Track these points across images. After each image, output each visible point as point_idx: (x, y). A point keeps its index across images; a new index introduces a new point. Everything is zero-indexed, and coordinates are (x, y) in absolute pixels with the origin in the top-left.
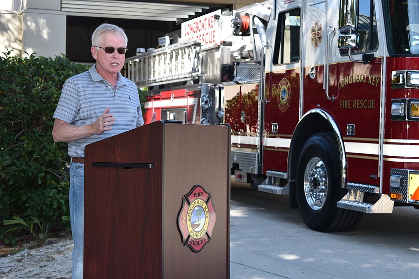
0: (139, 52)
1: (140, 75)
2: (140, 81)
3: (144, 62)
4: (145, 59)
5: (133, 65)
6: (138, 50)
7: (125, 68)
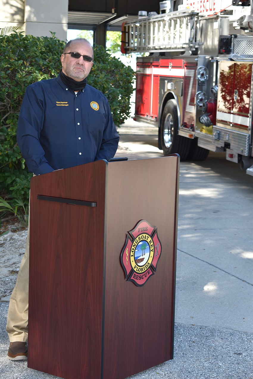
0: (141, 16)
1: (141, 40)
2: (140, 47)
3: (145, 26)
4: (145, 23)
5: (134, 28)
6: (140, 13)
7: (127, 30)
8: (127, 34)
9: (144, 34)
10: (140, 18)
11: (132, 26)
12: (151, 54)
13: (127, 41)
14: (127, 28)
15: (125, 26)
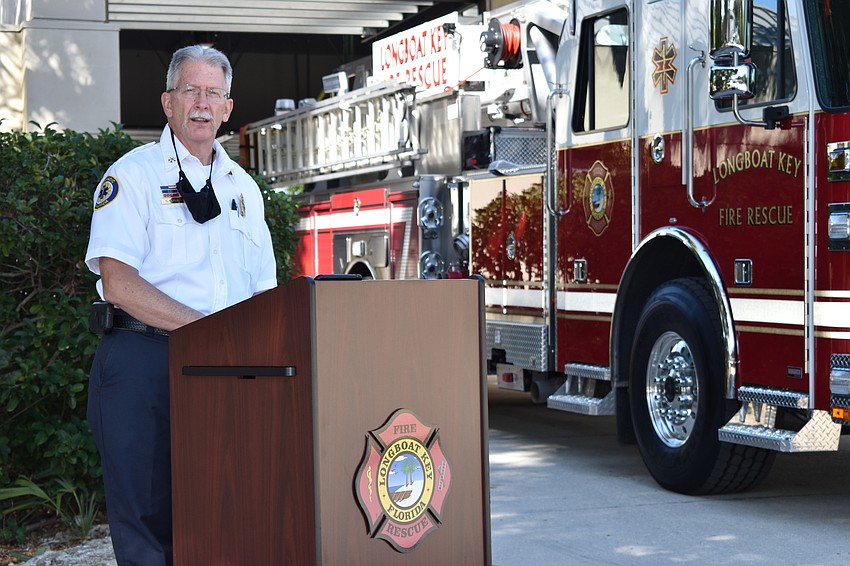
0: (281, 109)
1: (286, 160)
2: (285, 173)
3: (294, 129)
4: (294, 123)
5: (268, 137)
6: (278, 103)
7: (252, 143)
8: (252, 151)
9: (293, 146)
10: (279, 113)
11: (263, 133)
12: (310, 187)
13: (252, 166)
14: (251, 137)
15: (248, 132)
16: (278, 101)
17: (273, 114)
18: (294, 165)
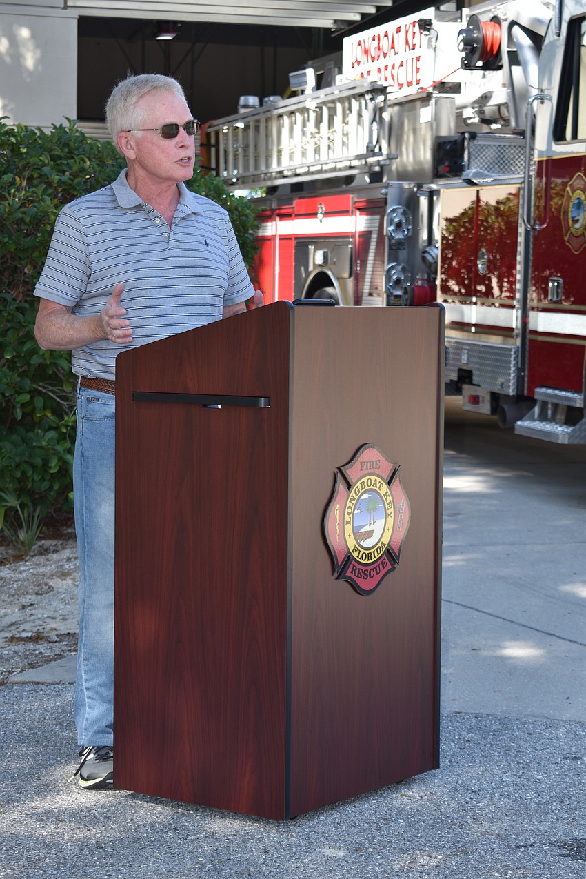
0: (246, 106)
1: (248, 160)
2: (247, 174)
3: (257, 128)
4: (258, 121)
5: (230, 136)
6: (242, 100)
7: (213, 141)
8: (213, 150)
9: (256, 146)
10: (242, 111)
11: (225, 131)
12: (272, 190)
13: (213, 165)
14: (213, 135)
15: (209, 130)
16: (242, 98)
17: (236, 111)
18: (257, 167)
